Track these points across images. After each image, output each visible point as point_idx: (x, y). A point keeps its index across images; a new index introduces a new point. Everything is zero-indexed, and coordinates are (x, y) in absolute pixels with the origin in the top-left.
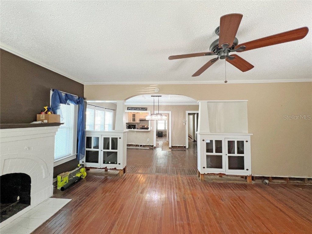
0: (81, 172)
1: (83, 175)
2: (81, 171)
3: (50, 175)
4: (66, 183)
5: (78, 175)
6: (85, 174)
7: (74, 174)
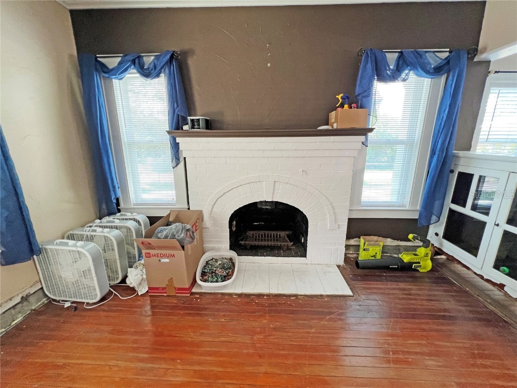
0: (415, 255)
1: (419, 263)
2: (417, 253)
3: (339, 228)
4: (373, 258)
5: (406, 258)
6: (428, 265)
7: (398, 249)
